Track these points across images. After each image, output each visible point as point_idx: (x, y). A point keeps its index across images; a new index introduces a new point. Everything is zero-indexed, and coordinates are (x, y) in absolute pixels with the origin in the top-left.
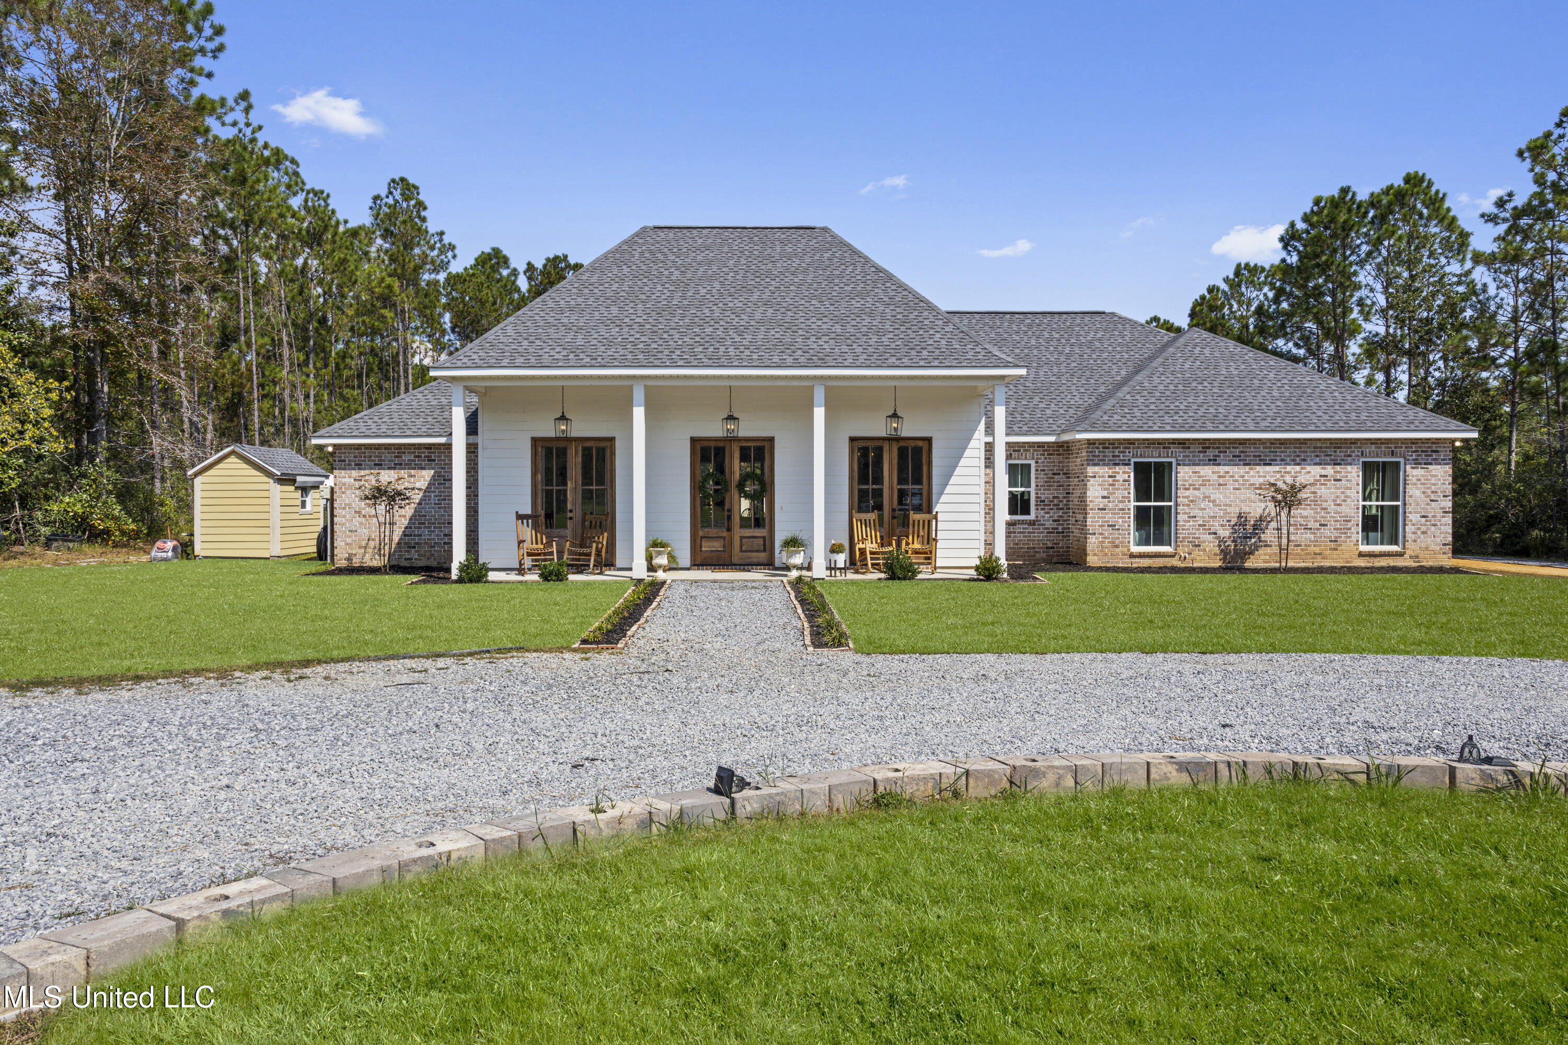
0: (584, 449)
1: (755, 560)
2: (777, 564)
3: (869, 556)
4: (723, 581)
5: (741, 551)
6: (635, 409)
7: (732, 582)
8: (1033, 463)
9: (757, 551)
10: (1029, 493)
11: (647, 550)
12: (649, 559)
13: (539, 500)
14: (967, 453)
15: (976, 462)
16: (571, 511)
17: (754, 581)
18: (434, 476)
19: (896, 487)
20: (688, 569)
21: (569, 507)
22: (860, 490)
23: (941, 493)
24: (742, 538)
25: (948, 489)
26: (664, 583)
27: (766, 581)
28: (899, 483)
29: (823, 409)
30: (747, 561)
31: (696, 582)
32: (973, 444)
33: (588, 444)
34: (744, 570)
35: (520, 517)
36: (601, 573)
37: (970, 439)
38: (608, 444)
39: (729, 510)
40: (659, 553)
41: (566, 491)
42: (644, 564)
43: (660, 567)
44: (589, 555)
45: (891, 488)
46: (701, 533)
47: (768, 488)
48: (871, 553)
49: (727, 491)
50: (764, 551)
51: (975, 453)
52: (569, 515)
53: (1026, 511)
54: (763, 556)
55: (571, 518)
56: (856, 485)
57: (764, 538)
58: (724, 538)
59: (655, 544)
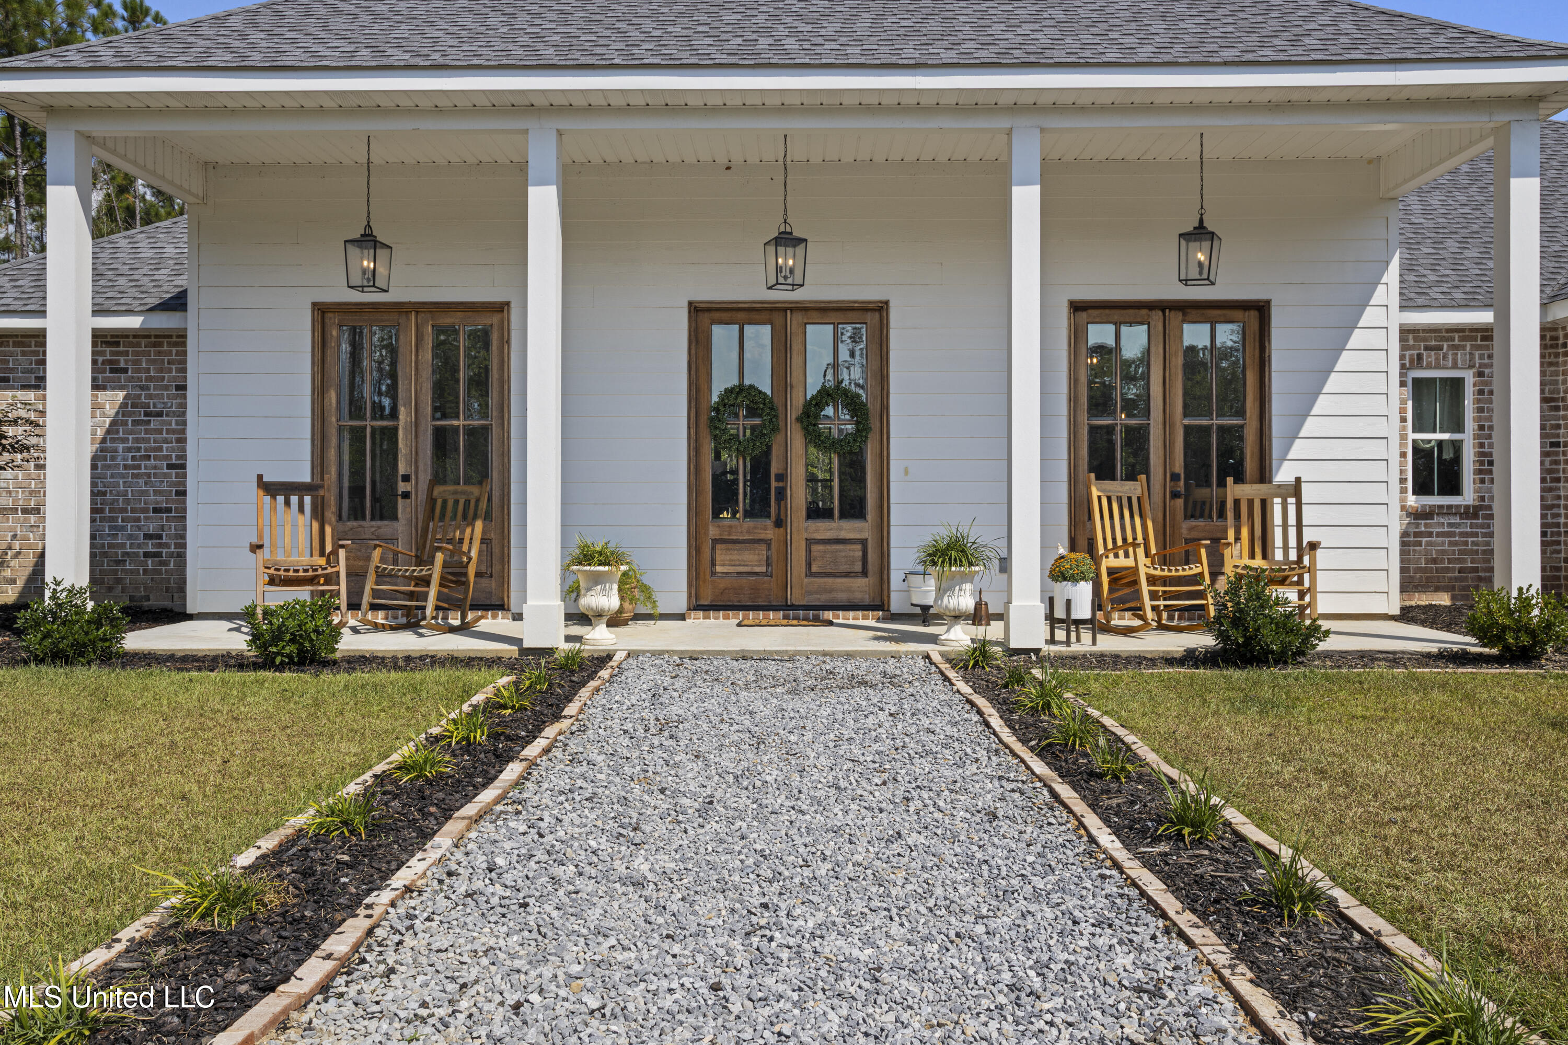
0: (438, 330)
1: (842, 597)
2: (896, 605)
3: (1145, 588)
4: (765, 656)
5: (810, 574)
6: (533, 191)
7: (791, 657)
8: (1469, 377)
9: (848, 575)
10: (1457, 446)
11: (565, 569)
12: (572, 592)
13: (332, 454)
14: (1357, 339)
15: (1377, 361)
16: (406, 478)
17: (850, 655)
18: (123, 405)
19: (1181, 422)
20: (682, 617)
21: (402, 469)
22: (1093, 429)
23: (1293, 436)
24: (810, 542)
25: (1310, 426)
26: (604, 659)
27: (882, 656)
28: (1185, 415)
29: (1035, 191)
30: (823, 599)
31: (694, 657)
32: (1370, 316)
33: (446, 320)
34: (818, 621)
35: (270, 489)
36: (463, 629)
37: (1364, 304)
38: (495, 319)
39: (781, 477)
40: (597, 579)
41: (396, 429)
42: (557, 606)
43: (599, 615)
44: (426, 582)
45: (1167, 422)
46: (713, 531)
47: (874, 423)
48: (1152, 580)
49: (776, 429)
50: (865, 573)
51: (1377, 339)
52: (402, 487)
53: (1452, 485)
54: (861, 587)
55: (406, 495)
56: (1083, 417)
57: (864, 542)
58: (768, 543)
59: (586, 557)
